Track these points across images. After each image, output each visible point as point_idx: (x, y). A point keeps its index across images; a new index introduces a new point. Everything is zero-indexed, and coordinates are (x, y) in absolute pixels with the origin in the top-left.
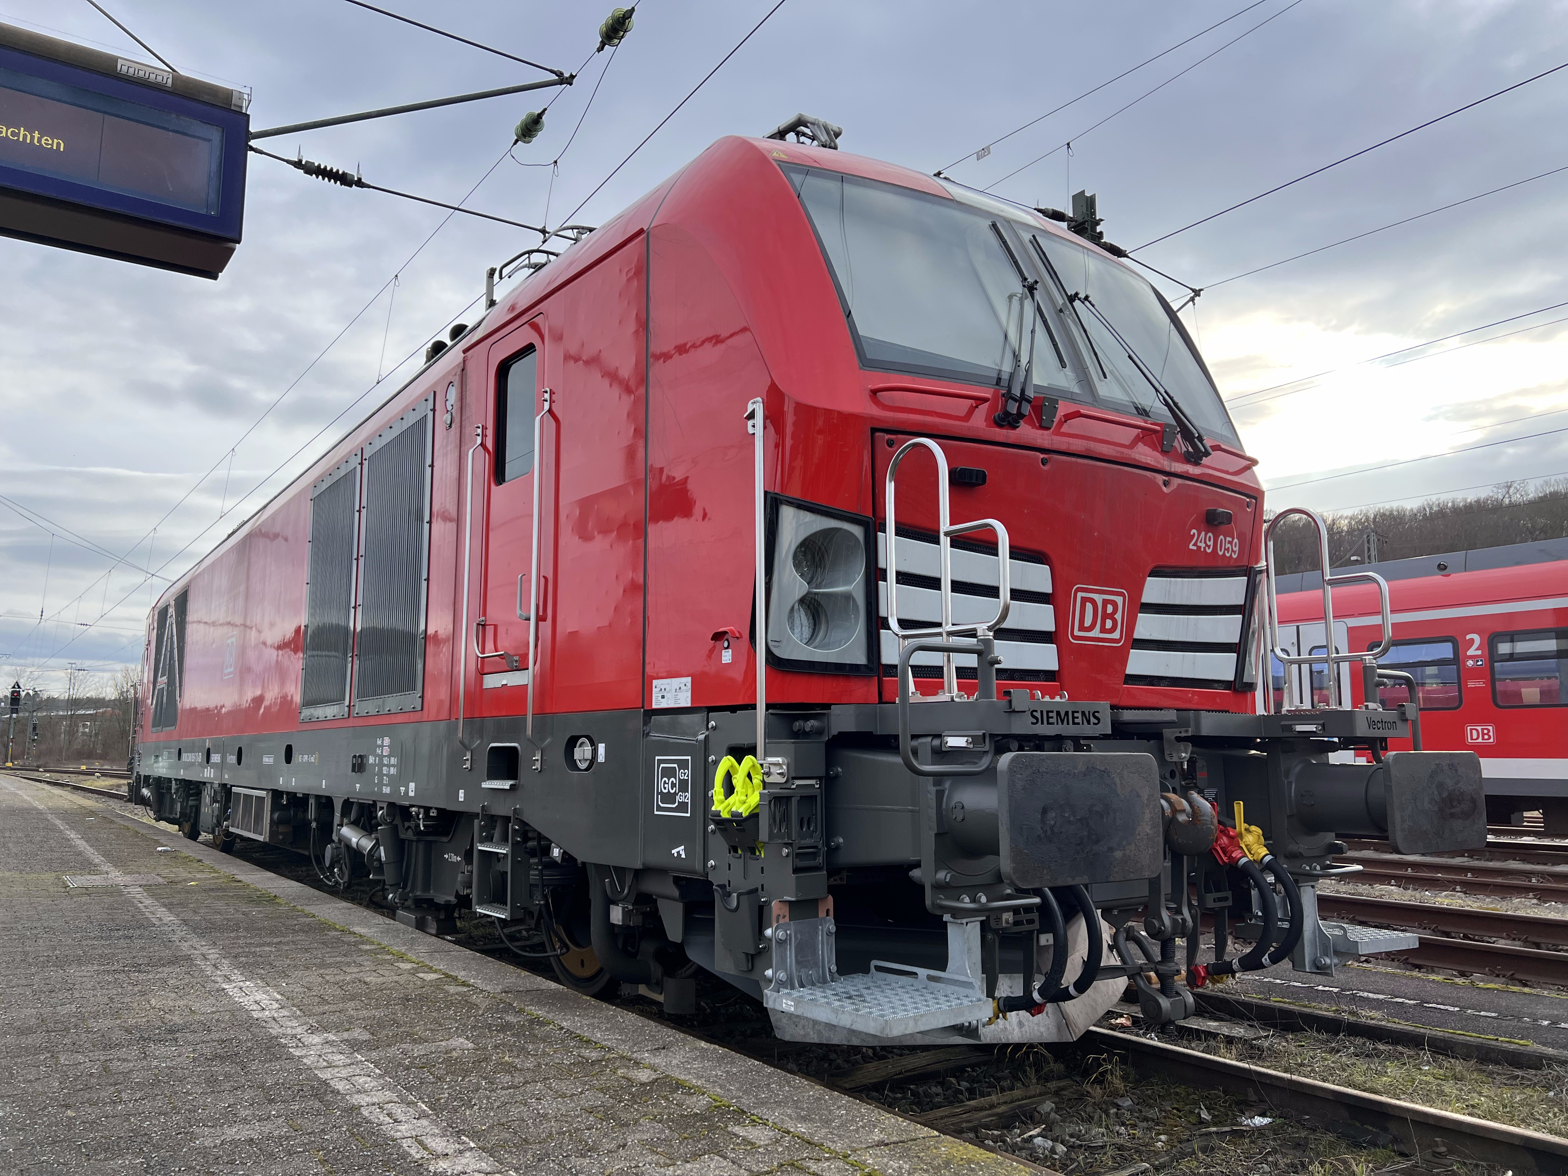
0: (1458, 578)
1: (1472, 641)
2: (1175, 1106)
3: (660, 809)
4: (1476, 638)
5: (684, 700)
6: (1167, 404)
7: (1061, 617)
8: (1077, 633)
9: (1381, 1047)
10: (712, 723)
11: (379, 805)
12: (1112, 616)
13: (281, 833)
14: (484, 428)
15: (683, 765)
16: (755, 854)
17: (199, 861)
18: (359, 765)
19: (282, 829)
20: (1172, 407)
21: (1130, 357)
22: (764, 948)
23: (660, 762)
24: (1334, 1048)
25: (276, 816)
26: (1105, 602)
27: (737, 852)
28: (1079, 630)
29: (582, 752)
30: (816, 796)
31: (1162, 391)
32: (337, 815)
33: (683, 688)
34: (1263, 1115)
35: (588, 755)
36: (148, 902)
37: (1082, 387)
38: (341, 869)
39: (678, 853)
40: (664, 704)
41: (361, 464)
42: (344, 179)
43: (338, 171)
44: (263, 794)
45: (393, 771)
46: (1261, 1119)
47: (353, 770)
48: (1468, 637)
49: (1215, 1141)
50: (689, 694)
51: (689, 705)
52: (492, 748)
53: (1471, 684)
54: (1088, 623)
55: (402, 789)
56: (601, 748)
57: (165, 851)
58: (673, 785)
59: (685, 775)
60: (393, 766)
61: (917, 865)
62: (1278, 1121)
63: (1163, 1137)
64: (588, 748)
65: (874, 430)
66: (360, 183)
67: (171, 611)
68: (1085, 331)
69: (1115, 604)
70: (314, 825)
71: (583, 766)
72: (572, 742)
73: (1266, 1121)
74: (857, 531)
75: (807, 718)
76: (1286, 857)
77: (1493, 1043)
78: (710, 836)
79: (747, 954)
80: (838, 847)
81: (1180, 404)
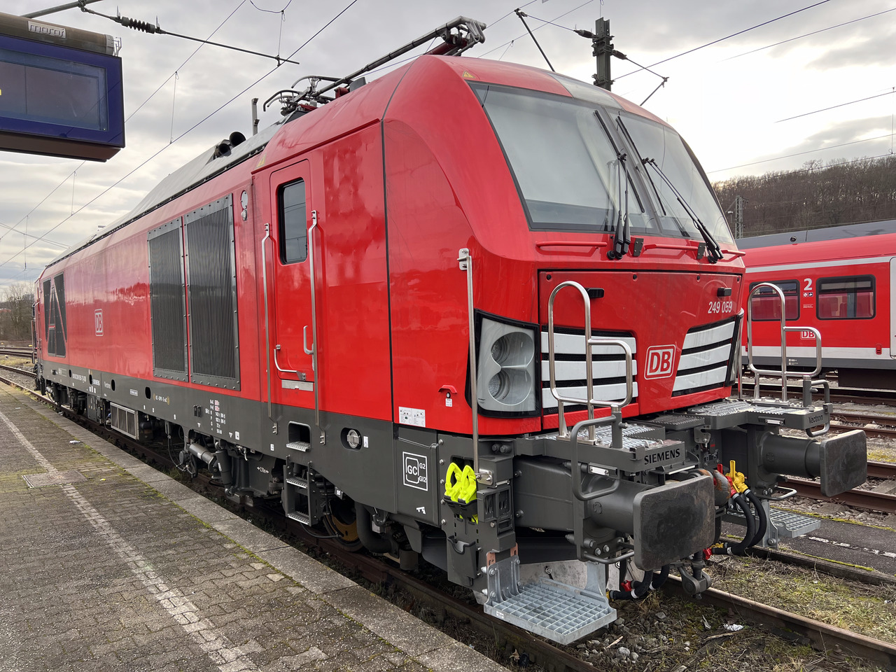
0: (801, 245)
1: (807, 282)
2: (690, 618)
3: (406, 482)
4: (810, 281)
5: (421, 423)
6: (699, 229)
7: (640, 367)
8: (648, 374)
9: (790, 568)
10: (441, 441)
11: (215, 439)
12: (667, 361)
13: (146, 435)
14: (270, 226)
15: (422, 460)
16: (470, 520)
17: (99, 453)
18: (199, 412)
19: (146, 432)
20: (703, 230)
21: (678, 199)
22: (480, 575)
23: (406, 455)
24: (764, 568)
25: (142, 425)
26: (664, 353)
27: (459, 517)
28: (650, 372)
29: (353, 438)
30: (508, 490)
31: (696, 219)
32: (186, 437)
33: (419, 415)
34: (737, 623)
35: (357, 441)
36: (82, 502)
37: (653, 224)
38: (190, 466)
39: (421, 510)
40: (407, 422)
41: (182, 227)
42: (148, 28)
43: (144, 23)
44: (133, 412)
45: (222, 421)
46: (737, 626)
47: (196, 415)
48: (805, 280)
49: (716, 644)
50: (424, 420)
51: (424, 426)
52: (291, 424)
53: (805, 307)
54: (654, 368)
55: (231, 434)
56: (366, 439)
57: (75, 443)
58: (416, 471)
59: (424, 466)
60: (223, 418)
61: (572, 533)
62: (747, 627)
63: (688, 643)
64: (356, 436)
65: (539, 271)
66: (159, 31)
67: (53, 283)
68: (652, 184)
69: (668, 353)
70: (169, 437)
71: (354, 446)
72: (345, 432)
73: (740, 627)
74: (530, 333)
75: (501, 444)
76: (756, 488)
77: (852, 569)
78: (442, 507)
79: (469, 578)
80: (520, 517)
81: (706, 228)
